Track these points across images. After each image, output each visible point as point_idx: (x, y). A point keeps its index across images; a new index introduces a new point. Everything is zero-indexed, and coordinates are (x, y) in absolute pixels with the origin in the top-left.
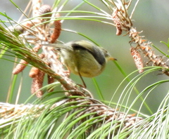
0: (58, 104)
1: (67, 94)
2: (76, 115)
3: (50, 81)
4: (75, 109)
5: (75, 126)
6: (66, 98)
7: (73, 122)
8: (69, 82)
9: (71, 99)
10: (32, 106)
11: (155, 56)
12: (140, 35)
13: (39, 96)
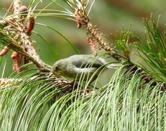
0: (32, 78)
1: (38, 71)
2: (45, 86)
3: (26, 62)
4: (44, 82)
5: (44, 95)
6: (38, 74)
7: (43, 92)
8: (40, 62)
9: (42, 75)
10: (13, 79)
11: (105, 44)
12: (94, 28)
13: (19, 73)
